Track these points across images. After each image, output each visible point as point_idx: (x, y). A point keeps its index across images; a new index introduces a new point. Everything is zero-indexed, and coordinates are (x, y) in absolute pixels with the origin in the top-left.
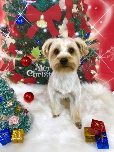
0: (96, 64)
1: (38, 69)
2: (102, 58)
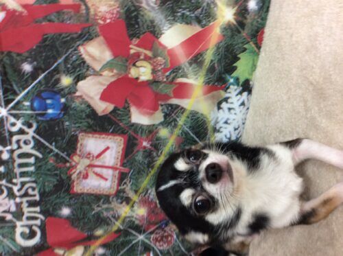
1: (5, 212)
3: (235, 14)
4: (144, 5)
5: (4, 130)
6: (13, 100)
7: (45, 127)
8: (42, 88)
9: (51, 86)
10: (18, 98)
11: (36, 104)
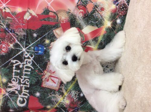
0: (15, 12)
1: (16, 90)
2: (5, 3)
3: (111, 24)
4: (77, 18)
5: (23, 56)
6: (28, 46)
7: (37, 57)
8: (39, 43)
9: (42, 43)
10: (30, 46)
11: (35, 49)
